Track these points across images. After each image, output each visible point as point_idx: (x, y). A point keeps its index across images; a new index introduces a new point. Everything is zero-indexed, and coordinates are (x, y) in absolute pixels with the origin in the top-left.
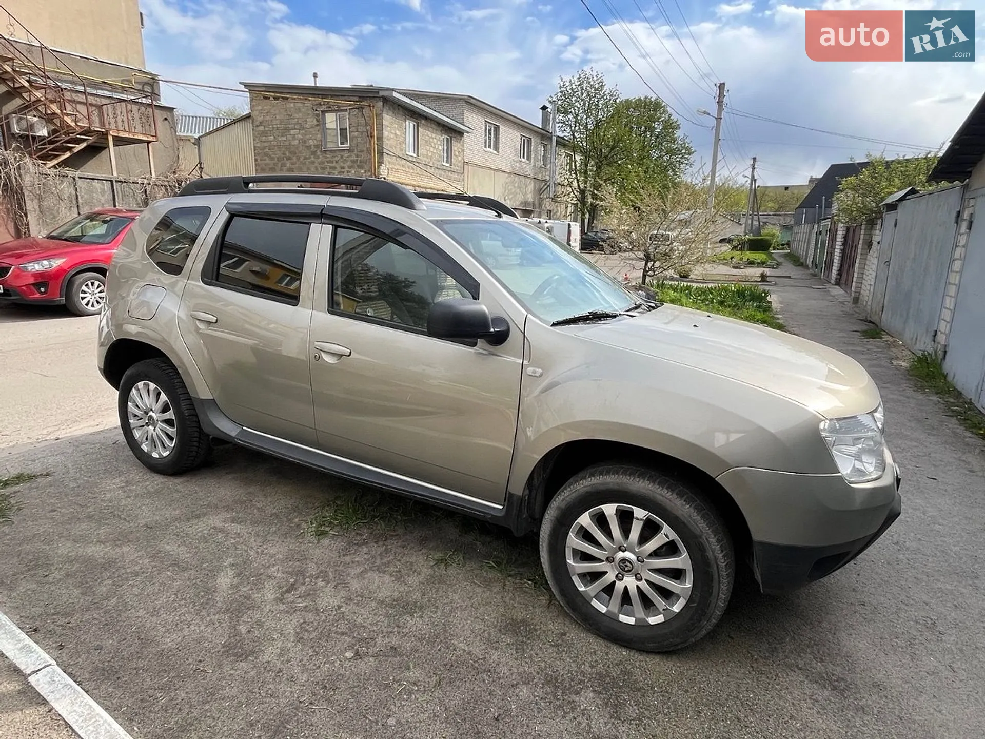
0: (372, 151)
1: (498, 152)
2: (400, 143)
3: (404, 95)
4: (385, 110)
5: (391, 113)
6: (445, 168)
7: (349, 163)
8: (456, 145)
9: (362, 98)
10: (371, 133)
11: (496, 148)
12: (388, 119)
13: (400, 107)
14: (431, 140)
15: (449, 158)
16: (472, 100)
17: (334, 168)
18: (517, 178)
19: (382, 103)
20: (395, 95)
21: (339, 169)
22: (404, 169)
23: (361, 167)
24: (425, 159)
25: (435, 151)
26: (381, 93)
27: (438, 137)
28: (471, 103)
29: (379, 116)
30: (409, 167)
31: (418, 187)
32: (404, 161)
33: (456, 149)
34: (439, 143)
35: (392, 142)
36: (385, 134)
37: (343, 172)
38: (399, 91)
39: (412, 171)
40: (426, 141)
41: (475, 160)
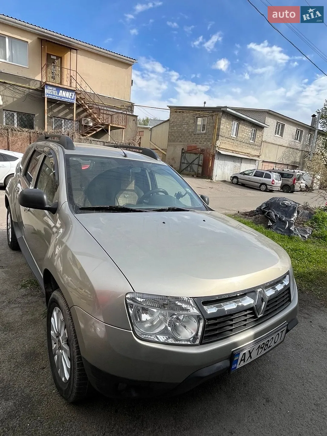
0: (214, 134)
1: (282, 137)
2: (228, 131)
3: (232, 109)
4: (223, 116)
5: (226, 118)
6: (251, 143)
7: (204, 140)
8: (259, 133)
9: (214, 111)
10: (215, 127)
11: (281, 135)
12: (223, 120)
13: (231, 115)
14: (245, 130)
15: (254, 139)
16: (271, 112)
17: (197, 141)
18: (291, 150)
19: (222, 113)
20: (228, 109)
21: (199, 142)
22: (229, 143)
23: (209, 141)
24: (241, 139)
25: (246, 135)
26: (222, 109)
27: (249, 129)
28: (270, 113)
29: (220, 119)
30: (231, 142)
31: (235, 151)
32: (229, 140)
33: (258, 134)
34: (249, 131)
35: (224, 131)
36: (221, 127)
37: (201, 143)
38: (230, 108)
39: (233, 144)
40: (243, 131)
41: (269, 140)
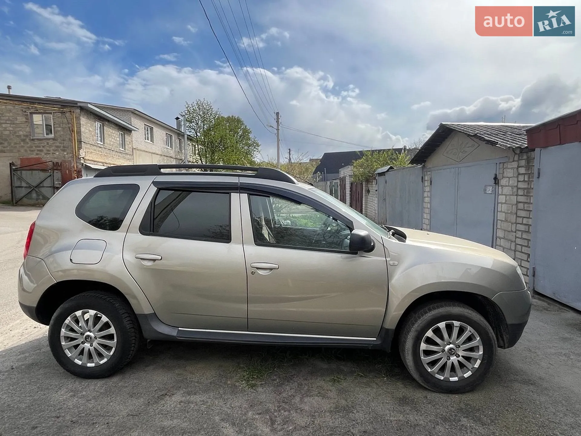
0: (73, 140)
1: (153, 143)
2: (92, 136)
3: (96, 106)
4: (82, 115)
5: (86, 117)
6: (121, 151)
7: (53, 148)
8: (127, 138)
9: (64, 106)
10: (72, 129)
11: (152, 140)
12: (84, 120)
13: (91, 113)
14: (112, 134)
15: (123, 145)
16: (136, 111)
17: (41, 151)
18: (165, 158)
19: (80, 110)
20: (90, 106)
21: (45, 151)
22: (96, 152)
23: (64, 151)
24: (109, 146)
25: (115, 141)
26: (79, 104)
27: (116, 132)
28: (135, 113)
29: (78, 119)
30: (99, 151)
31: (105, 163)
32: (95, 148)
33: (127, 140)
34: (117, 136)
35: (87, 135)
36: (83, 129)
37: (49, 154)
38: (93, 104)
39: (101, 153)
40: (109, 135)
41: (140, 147)
